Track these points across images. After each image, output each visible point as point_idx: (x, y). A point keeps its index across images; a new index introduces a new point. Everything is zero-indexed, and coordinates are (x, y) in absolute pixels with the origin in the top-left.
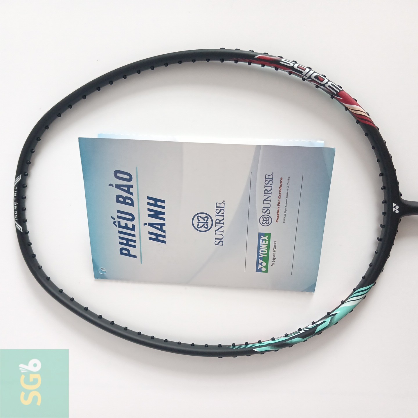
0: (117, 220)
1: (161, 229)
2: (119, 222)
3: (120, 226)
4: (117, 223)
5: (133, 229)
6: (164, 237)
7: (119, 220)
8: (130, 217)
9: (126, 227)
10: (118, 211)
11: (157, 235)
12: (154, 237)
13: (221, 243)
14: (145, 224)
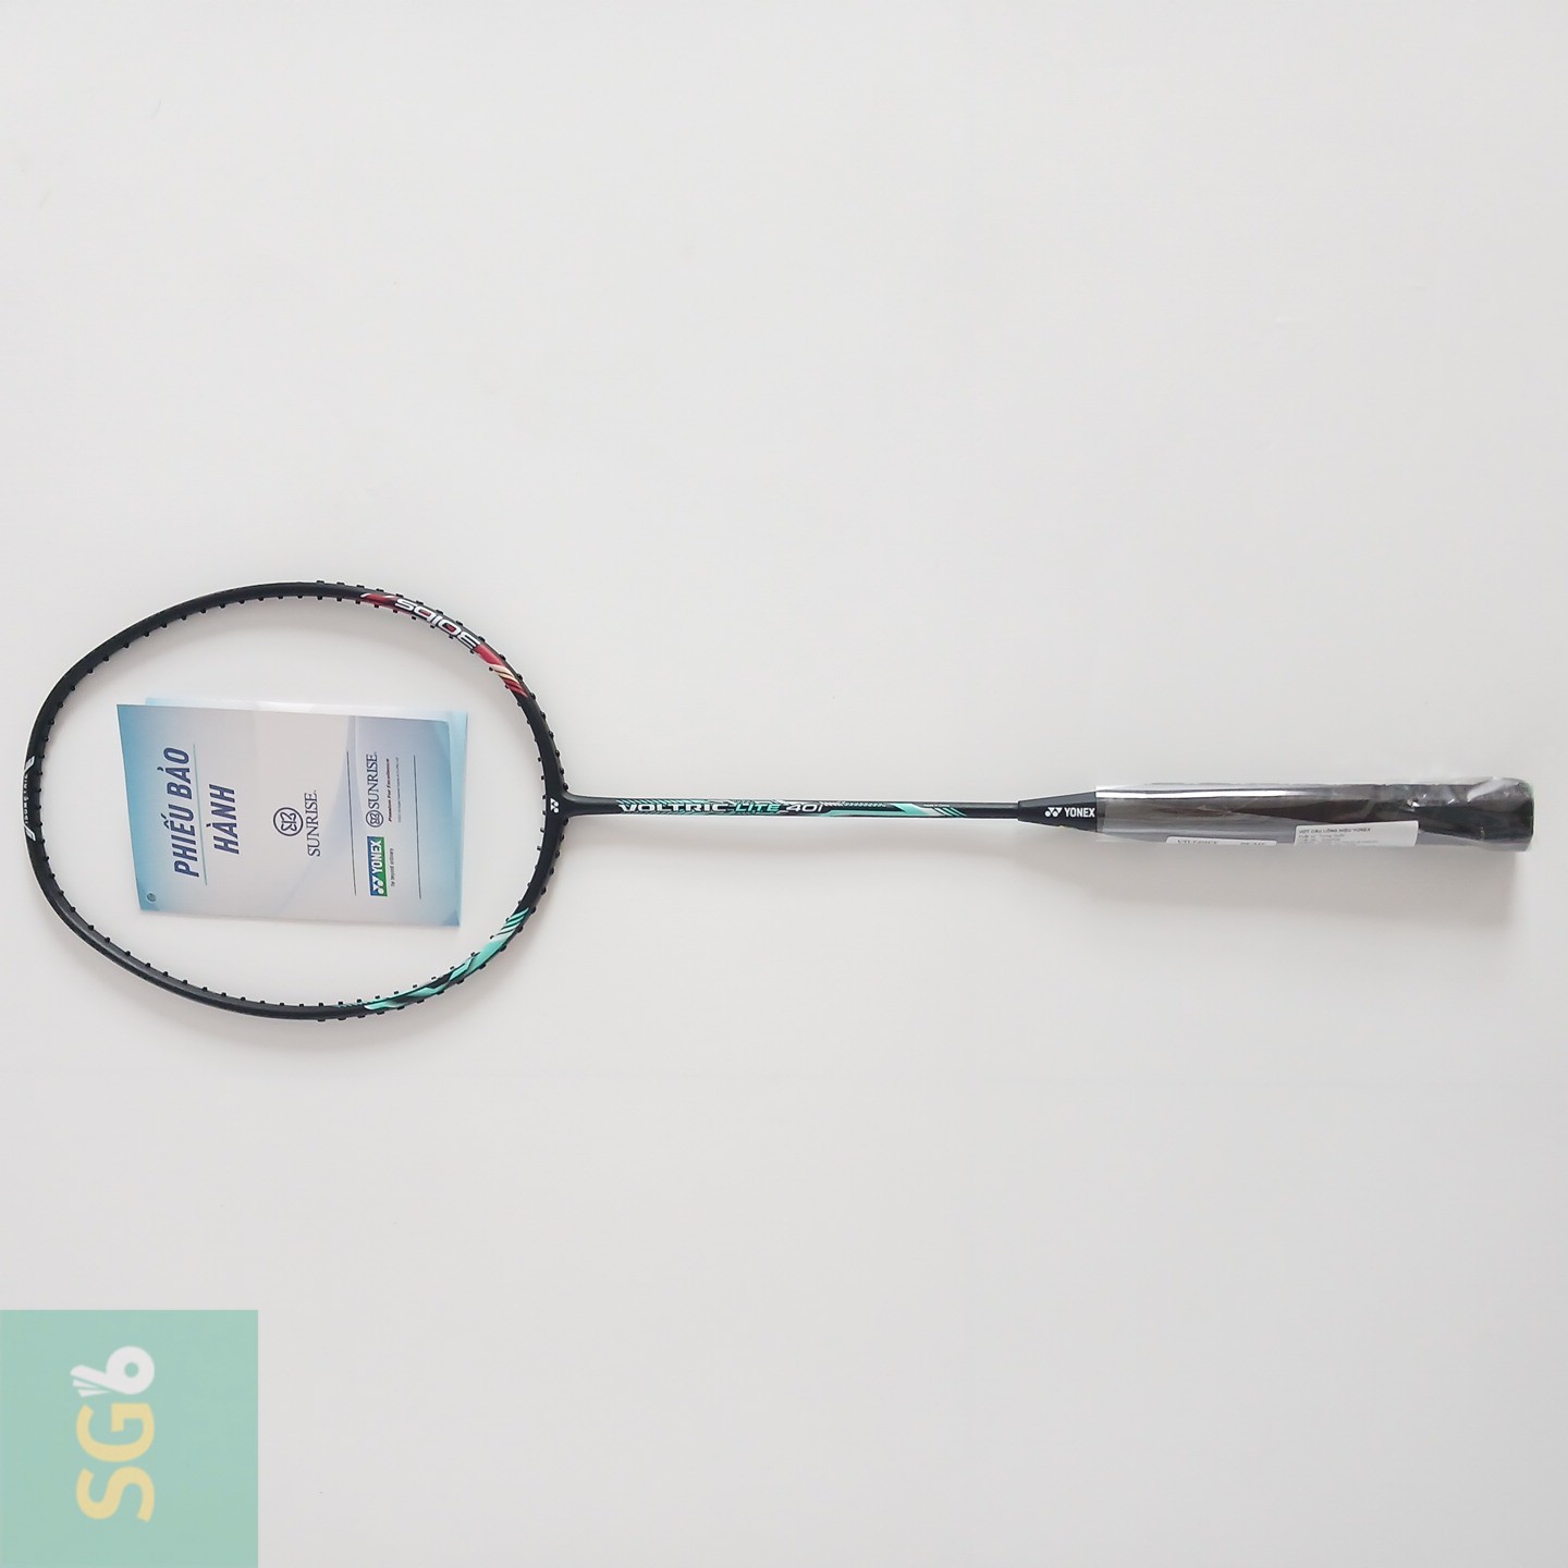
0: (169, 818)
1: (231, 832)
2: (172, 822)
3: (174, 829)
4: (169, 824)
5: (192, 832)
6: (236, 844)
7: (173, 819)
8: (188, 815)
9: (182, 829)
10: (170, 806)
11: (227, 842)
12: (222, 844)
13: (317, 853)
14: (208, 825)
